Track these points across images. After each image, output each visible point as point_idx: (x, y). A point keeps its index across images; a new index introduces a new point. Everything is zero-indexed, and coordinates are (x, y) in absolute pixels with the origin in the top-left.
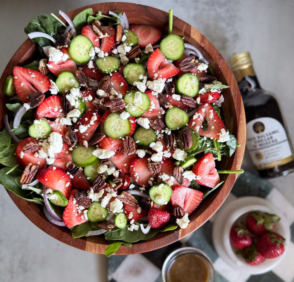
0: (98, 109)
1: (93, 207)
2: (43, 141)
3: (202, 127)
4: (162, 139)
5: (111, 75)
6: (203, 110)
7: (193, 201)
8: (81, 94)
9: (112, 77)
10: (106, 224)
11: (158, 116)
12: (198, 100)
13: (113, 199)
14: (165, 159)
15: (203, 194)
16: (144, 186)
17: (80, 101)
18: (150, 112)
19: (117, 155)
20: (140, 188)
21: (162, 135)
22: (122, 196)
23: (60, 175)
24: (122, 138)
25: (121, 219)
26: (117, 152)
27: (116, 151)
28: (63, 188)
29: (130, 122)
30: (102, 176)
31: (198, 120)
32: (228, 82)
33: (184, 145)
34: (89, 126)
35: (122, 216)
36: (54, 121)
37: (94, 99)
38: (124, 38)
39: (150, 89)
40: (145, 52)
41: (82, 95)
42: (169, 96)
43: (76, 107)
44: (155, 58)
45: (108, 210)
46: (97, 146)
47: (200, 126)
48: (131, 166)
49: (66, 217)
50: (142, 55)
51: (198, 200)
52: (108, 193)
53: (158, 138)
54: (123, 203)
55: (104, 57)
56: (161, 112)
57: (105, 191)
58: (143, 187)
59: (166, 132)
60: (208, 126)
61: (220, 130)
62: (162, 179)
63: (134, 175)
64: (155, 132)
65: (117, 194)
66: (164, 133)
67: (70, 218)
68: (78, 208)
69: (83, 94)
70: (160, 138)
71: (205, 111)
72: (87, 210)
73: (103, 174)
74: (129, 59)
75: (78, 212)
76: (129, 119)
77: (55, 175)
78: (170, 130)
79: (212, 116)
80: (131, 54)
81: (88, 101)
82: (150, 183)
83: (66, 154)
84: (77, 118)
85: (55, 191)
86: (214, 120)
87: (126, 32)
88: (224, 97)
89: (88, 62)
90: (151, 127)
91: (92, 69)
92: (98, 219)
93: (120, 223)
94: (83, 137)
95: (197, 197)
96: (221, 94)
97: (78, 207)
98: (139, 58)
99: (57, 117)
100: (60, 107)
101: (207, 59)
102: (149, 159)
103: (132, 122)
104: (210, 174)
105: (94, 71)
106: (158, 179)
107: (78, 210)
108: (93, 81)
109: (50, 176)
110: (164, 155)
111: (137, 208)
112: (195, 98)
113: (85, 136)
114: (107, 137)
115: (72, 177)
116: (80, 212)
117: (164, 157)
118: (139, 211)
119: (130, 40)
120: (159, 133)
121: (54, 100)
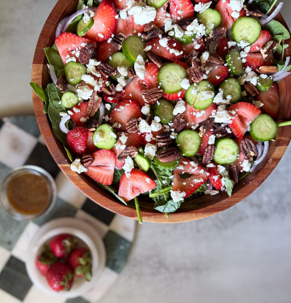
0: (187, 57)
1: (81, 68)
2: (144, 2)
3: (183, 173)
4: (164, 130)
5: (225, 65)
6: (202, 171)
7: (101, 175)
8: (200, 38)
9: (223, 67)
10: (63, 83)
11: (189, 123)
12: (211, 165)
13: (92, 87)
14: (143, 136)
15: (110, 184)
16: (110, 119)
17: (192, 35)
18: (192, 114)
19: (140, 85)
20: (107, 116)
21: (168, 130)
22: (97, 97)
23: (110, 25)
24: (160, 85)
25: (72, 100)
26: (143, 85)
27: (143, 84)
28: (97, 31)
29: (178, 92)
30: (115, 71)
31: (190, 168)
32: (235, 194)
33: (162, 154)
34: (168, 48)
35: (74, 100)
36: (167, 12)
37: (197, 50)
38: (264, 76)
39: (217, 109)
40: (254, 101)
41: (198, 39)
42: (212, 132)
43: (186, 33)
44: (250, 110)
45: (79, 85)
46: (147, 61)
47: (183, 171)
48: (131, 101)
49: (66, 37)
50: (249, 99)
51: (103, 180)
52: (97, 81)
53: (165, 126)
54: (89, 99)
55: (241, 57)
56: (194, 125)
57: (99, 78)
58: (110, 118)
59: (172, 133)
60: (185, 179)
61: (183, 191)
62: (121, 136)
63: (121, 106)
64: (171, 122)
65: (98, 91)
66: (171, 132)
67: (66, 42)
68: (77, 49)
69: (200, 39)
70: (165, 128)
71: (201, 174)
72: (76, 61)
73: (117, 72)
74: (244, 85)
75: (72, 51)
76: (182, 90)
77: (110, 19)
78: (176, 137)
79: (196, 181)
80: (249, 85)
81: (193, 45)
82: (115, 125)
83: (133, 31)
84: (174, 35)
85: (92, 20)
86: (192, 184)
87: (271, 77)
88: (217, 194)
89: (234, 40)
90: (175, 116)
91: (227, 45)
92: (68, 75)
93: (67, 100)
94: (154, 45)
95: (106, 178)
96: (220, 191)
97: (78, 50)
98: (246, 95)
99: (171, 15)
100: (182, 17)
101: (255, 169)
102: (140, 118)
103: (179, 95)
104: (134, 189)
105: (225, 48)
106: (120, 132)
107: (75, 50)
108: (215, 48)
109: (108, 12)
110: (147, 134)
111: (85, 117)
112: (213, 161)
113: (156, 46)
114: (159, 70)
115: (109, 41)
116: (73, 53)
117: (146, 135)
118: (83, 120)
119: (263, 82)
120: (170, 126)
121: (189, 10)
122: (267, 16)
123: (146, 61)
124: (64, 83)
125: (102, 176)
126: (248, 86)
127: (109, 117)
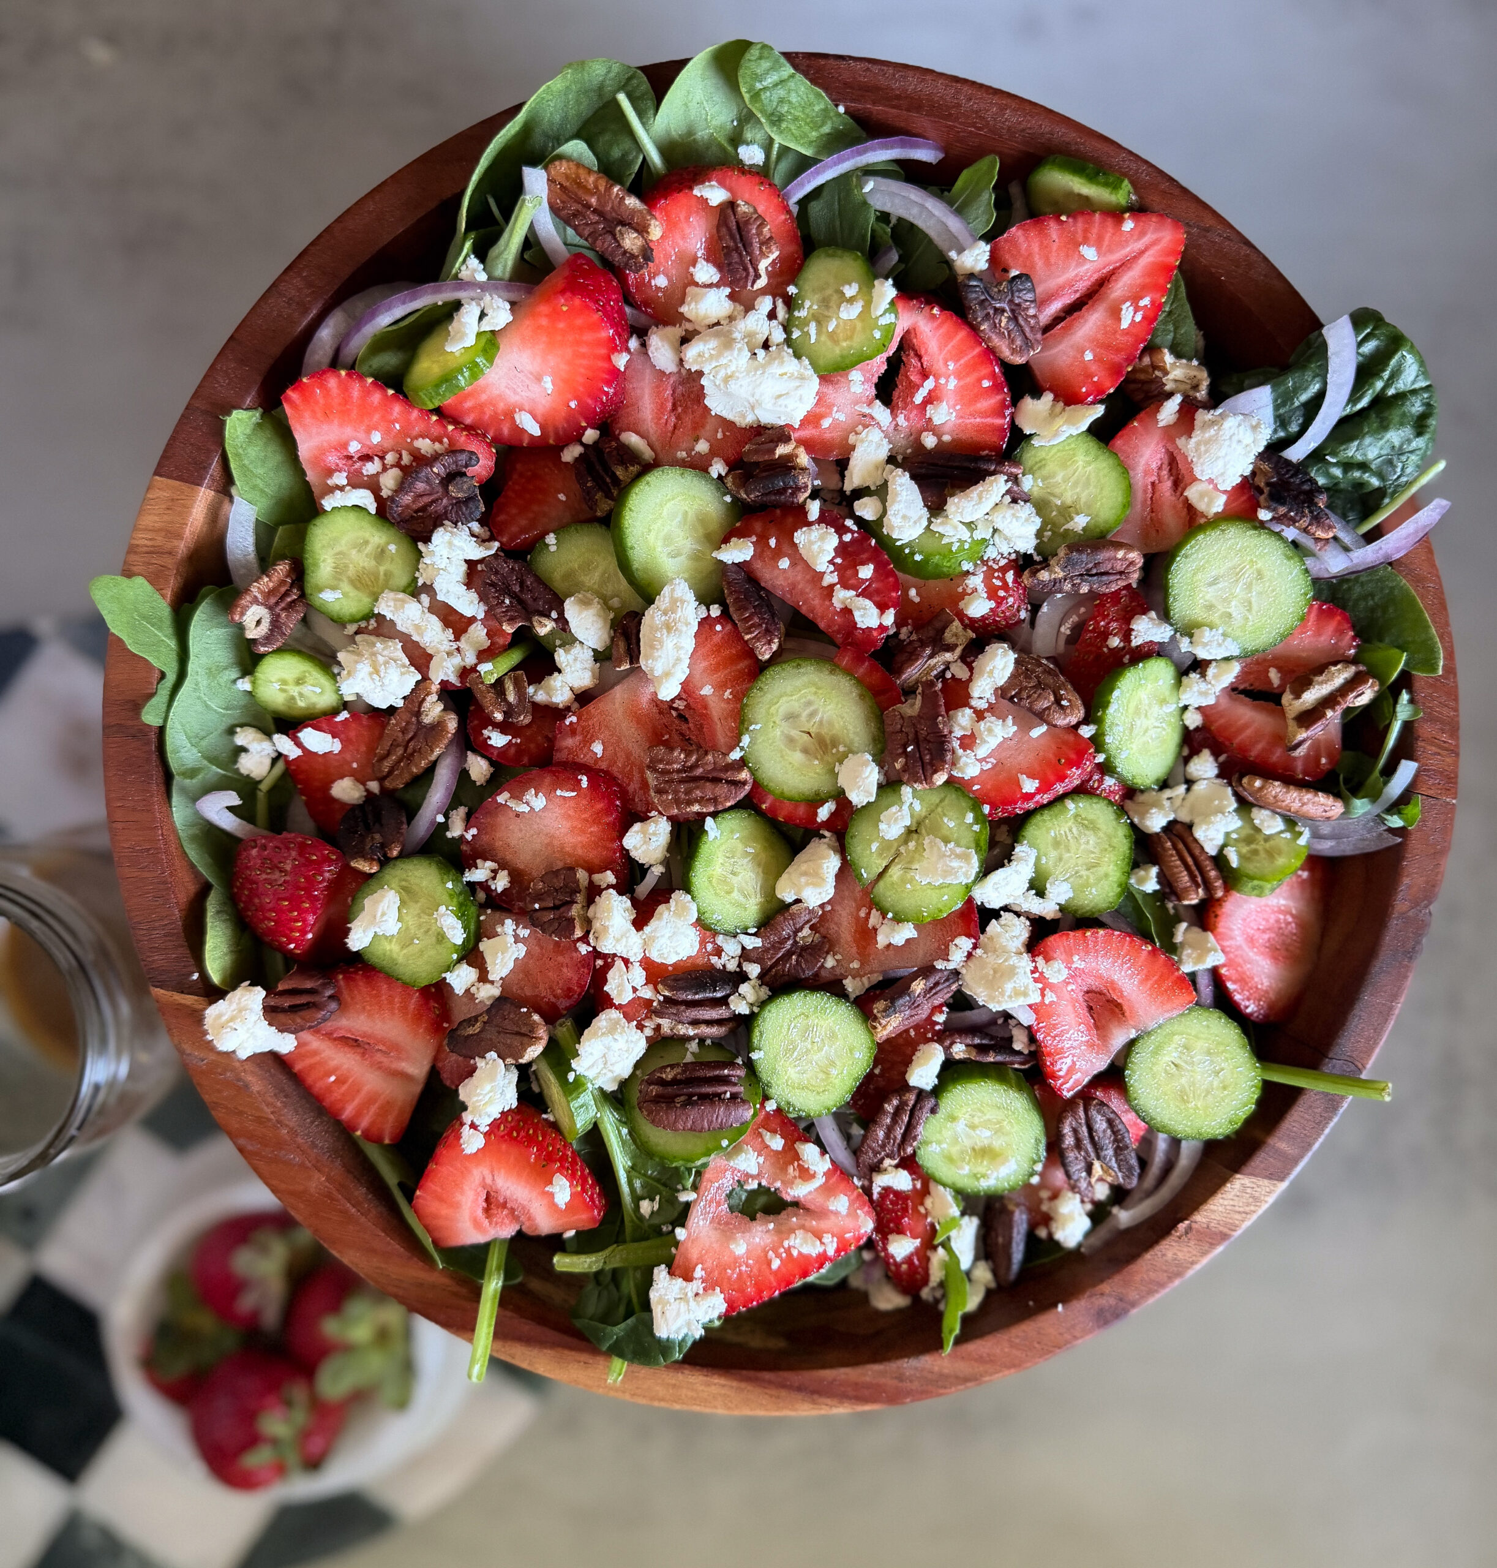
0: (914, 637)
1: (392, 548)
2: (774, 323)
3: (753, 1185)
4: (714, 960)
5: (1086, 731)
6: (841, 1204)
7: (356, 1089)
8: (1003, 562)
9: (1071, 738)
10: (277, 603)
11: (838, 957)
12: (902, 1181)
13: (420, 658)
14: (600, 962)
15: (387, 1141)
16: (469, 837)
17: (967, 546)
18: (862, 914)
19: (655, 710)
20: (462, 811)
21: (732, 966)
22: (433, 709)
23: (581, 389)
24: (742, 749)
25: (307, 689)
26: (674, 713)
27: (676, 709)
28: (513, 398)
29: (816, 802)
30: (554, 615)
31: (791, 1169)
32: (974, 1347)
33: (662, 1082)
34: (831, 578)
35: (318, 690)
36: (877, 397)
37: (972, 624)
38: (1271, 824)
39: (983, 931)
40: (1184, 925)
41: (996, 567)
42: (938, 1027)
43: (938, 526)
44: (1147, 978)
45: (363, 624)
46: (715, 611)
47: (753, 1177)
48: (584, 781)
49: (345, 389)
50: (1170, 905)
51: (359, 1113)
52: (452, 637)
53: (720, 940)
54: (392, 710)
55: (1181, 705)
56: (856, 975)
57: (472, 620)
58: (466, 831)
59: (744, 988)
60: (753, 1218)
61: (718, 1289)
62: (493, 935)
63: (533, 791)
64: (753, 930)
65: (444, 684)
66: (742, 977)
67: (344, 412)
68: (390, 458)
69: (1004, 570)
70: (718, 951)
71: (836, 1213)
72: (373, 511)
73: (562, 621)
74: (1157, 834)
75: (366, 458)
76: (840, 798)
77: (584, 362)
78: (756, 1010)
79: (803, 1245)
80: (1181, 846)
81: (960, 590)
82: (479, 874)
83: (697, 440)
84: (879, 522)
85: (491, 341)
86: (778, 1256)
87: (1300, 834)
88: (898, 1311)
89: (1165, 616)
90: (784, 907)
91: (1127, 635)
92: (316, 565)
93: (284, 682)
94: (773, 542)
95: (373, 1109)
96: (916, 1299)
97: (398, 465)
98: (1158, 887)
99: (894, 415)
100: (946, 438)
101: (1108, 1244)
102: (610, 877)
103: (824, 813)
104: (492, 1203)
105: (1115, 642)
106: (498, 915)
107: (382, 458)
108: (1063, 629)
109: (581, 329)
110: (619, 963)
111: (361, 780)
112: (909, 1163)
113: (778, 554)
114: (758, 670)
115: (571, 454)
116: (371, 468)
117: (613, 961)
118: (346, 790)
119: (1255, 852)
120: (743, 948)
121: (984, 414)
122: (1362, 541)
123: (709, 610)
124: (283, 605)
125: (358, 1091)
126: (1175, 847)
127: (468, 822)
